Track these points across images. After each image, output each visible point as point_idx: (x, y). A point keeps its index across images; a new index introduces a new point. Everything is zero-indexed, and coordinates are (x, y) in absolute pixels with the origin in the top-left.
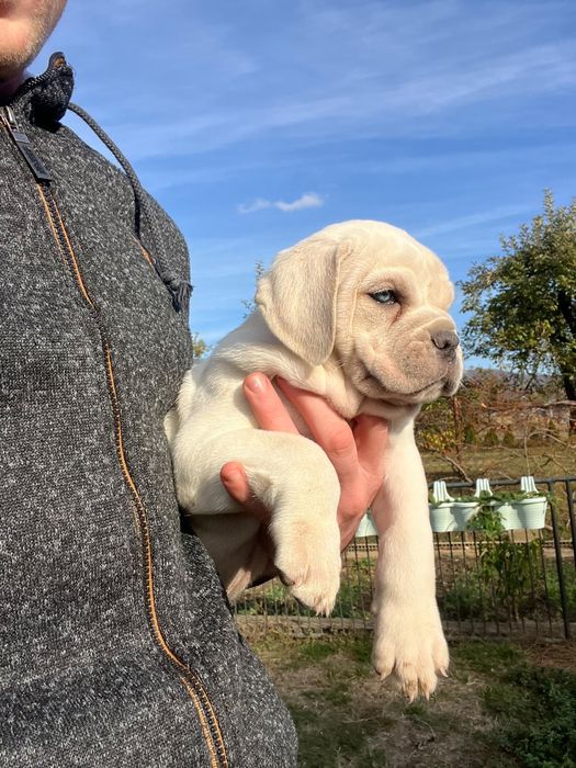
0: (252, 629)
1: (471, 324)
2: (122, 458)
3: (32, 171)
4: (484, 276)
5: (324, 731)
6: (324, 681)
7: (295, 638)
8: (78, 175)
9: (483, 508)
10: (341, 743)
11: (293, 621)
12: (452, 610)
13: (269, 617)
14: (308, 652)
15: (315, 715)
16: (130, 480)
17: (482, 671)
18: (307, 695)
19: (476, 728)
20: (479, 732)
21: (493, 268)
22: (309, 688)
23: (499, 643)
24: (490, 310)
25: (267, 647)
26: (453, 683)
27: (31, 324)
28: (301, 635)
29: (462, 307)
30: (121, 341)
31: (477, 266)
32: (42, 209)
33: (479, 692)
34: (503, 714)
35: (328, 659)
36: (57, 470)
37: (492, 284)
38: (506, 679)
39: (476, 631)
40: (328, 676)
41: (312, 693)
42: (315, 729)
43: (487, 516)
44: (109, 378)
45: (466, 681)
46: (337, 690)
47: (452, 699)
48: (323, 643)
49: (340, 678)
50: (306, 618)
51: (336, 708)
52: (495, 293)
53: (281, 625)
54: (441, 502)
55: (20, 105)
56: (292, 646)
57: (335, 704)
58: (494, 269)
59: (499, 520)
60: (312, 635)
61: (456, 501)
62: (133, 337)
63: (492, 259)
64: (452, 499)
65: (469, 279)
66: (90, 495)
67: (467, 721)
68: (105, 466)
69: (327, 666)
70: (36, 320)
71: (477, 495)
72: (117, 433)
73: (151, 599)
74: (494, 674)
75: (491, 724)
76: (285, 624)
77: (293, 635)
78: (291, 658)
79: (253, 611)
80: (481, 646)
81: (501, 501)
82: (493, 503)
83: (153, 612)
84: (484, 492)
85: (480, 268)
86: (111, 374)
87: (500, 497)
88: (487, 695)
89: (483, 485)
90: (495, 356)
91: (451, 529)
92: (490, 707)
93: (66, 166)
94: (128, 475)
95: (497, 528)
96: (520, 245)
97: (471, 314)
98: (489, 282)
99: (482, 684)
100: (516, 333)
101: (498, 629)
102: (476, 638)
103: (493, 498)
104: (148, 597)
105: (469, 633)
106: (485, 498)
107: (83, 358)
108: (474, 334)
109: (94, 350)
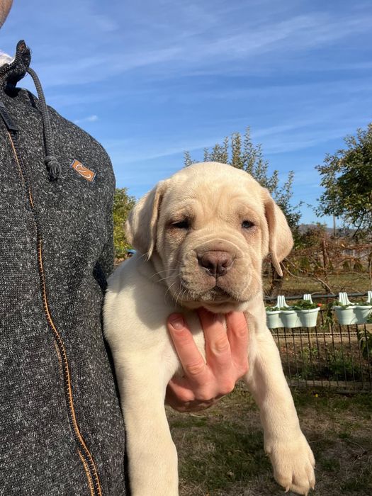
2: (47, 310)
3: (6, 124)
8: (35, 127)
16: (52, 324)
21: (341, 157)
29: (321, 182)
30: (51, 234)
31: (331, 155)
32: (10, 146)
44: (39, 258)
58: (343, 158)
62: (59, 231)
63: (341, 152)
65: (323, 165)
66: (24, 332)
68: (35, 314)
72: (43, 293)
73: (71, 402)
83: (73, 411)
85: (333, 157)
86: (40, 256)
93: (27, 122)
94: (51, 321)
96: (358, 142)
100: (357, 199)
104: (68, 400)
105: (360, 388)
107: (25, 244)
109: (32, 240)
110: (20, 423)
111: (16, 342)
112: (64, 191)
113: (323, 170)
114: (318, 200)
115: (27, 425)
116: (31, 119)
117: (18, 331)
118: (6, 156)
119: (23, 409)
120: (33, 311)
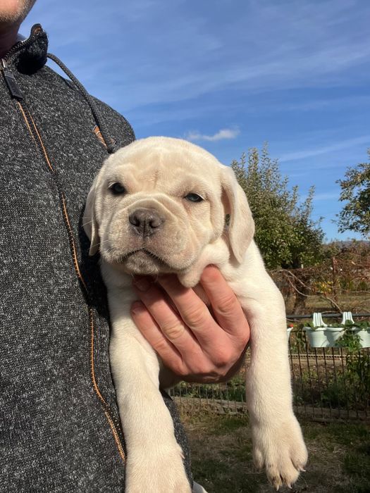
0: (191, 407)
1: (346, 209)
2: (77, 265)
4: (356, 176)
5: (232, 479)
6: (236, 445)
7: (218, 414)
9: (347, 332)
10: (242, 488)
11: (218, 403)
12: (327, 400)
13: (202, 400)
14: (226, 424)
15: (227, 467)
17: (345, 444)
18: (223, 453)
19: (337, 483)
20: (338, 486)
22: (224, 448)
23: (357, 424)
24: (360, 199)
25: (200, 419)
26: (323, 451)
27: (14, 177)
28: (222, 412)
29: (340, 196)
31: (351, 169)
33: (341, 458)
34: (357, 474)
35: (239, 430)
36: (35, 266)
37: (362, 182)
38: (360, 450)
39: (342, 416)
40: (238, 440)
41: (227, 452)
42: (226, 476)
43: (350, 337)
44: (64, 216)
45: (332, 449)
46: (243, 451)
47: (322, 462)
48: (237, 418)
49: (246, 443)
50: (226, 402)
51: (242, 463)
52: (363, 188)
53: (210, 405)
54: (318, 327)
55: (12, 59)
56: (216, 419)
57: (242, 460)
58: (363, 172)
59: (358, 340)
60: (230, 413)
61: (329, 327)
63: (362, 165)
64: (325, 325)
65: (345, 179)
66: (57, 283)
67: (331, 478)
69: (239, 435)
70: (18, 174)
71: (343, 323)
72: (72, 249)
74: (352, 446)
75: (349, 481)
76: (212, 404)
77: (218, 412)
78: (215, 428)
79: (192, 395)
80: (344, 427)
81: (360, 328)
82: (354, 329)
84: (348, 321)
85: (353, 171)
86: (66, 214)
87: (359, 325)
88: (347, 461)
89: (347, 316)
90: (363, 231)
91: (324, 346)
92: (347, 469)
94: (81, 276)
95: (357, 346)
97: (347, 202)
98: (359, 180)
99: (343, 453)
101: (357, 416)
102: (341, 420)
103: (354, 325)
105: (337, 417)
106: (349, 325)
108: (348, 216)
109: (54, 198)
110: (50, 371)
111: (50, 292)
112: (84, 154)
113: (345, 185)
114: (337, 215)
115: (56, 373)
116: (44, 89)
117: (51, 282)
118: (17, 124)
119: (53, 358)
120: (64, 264)
